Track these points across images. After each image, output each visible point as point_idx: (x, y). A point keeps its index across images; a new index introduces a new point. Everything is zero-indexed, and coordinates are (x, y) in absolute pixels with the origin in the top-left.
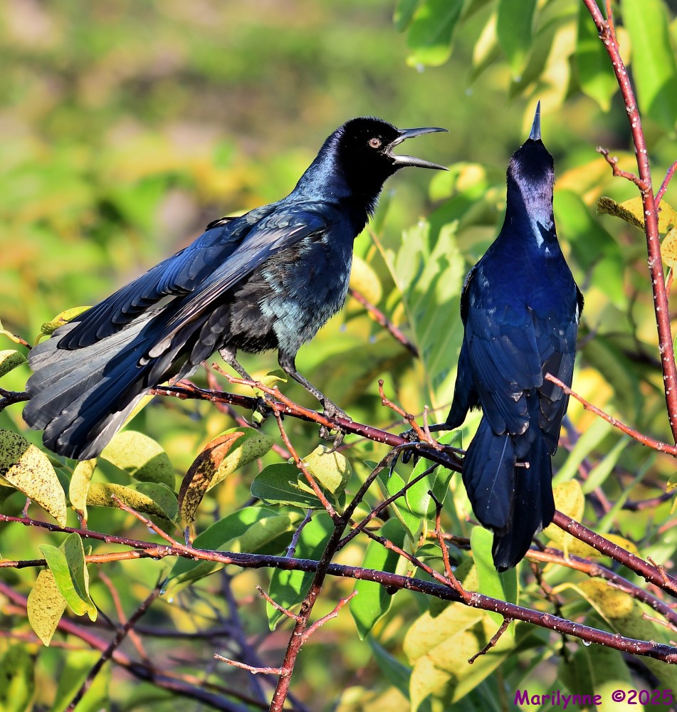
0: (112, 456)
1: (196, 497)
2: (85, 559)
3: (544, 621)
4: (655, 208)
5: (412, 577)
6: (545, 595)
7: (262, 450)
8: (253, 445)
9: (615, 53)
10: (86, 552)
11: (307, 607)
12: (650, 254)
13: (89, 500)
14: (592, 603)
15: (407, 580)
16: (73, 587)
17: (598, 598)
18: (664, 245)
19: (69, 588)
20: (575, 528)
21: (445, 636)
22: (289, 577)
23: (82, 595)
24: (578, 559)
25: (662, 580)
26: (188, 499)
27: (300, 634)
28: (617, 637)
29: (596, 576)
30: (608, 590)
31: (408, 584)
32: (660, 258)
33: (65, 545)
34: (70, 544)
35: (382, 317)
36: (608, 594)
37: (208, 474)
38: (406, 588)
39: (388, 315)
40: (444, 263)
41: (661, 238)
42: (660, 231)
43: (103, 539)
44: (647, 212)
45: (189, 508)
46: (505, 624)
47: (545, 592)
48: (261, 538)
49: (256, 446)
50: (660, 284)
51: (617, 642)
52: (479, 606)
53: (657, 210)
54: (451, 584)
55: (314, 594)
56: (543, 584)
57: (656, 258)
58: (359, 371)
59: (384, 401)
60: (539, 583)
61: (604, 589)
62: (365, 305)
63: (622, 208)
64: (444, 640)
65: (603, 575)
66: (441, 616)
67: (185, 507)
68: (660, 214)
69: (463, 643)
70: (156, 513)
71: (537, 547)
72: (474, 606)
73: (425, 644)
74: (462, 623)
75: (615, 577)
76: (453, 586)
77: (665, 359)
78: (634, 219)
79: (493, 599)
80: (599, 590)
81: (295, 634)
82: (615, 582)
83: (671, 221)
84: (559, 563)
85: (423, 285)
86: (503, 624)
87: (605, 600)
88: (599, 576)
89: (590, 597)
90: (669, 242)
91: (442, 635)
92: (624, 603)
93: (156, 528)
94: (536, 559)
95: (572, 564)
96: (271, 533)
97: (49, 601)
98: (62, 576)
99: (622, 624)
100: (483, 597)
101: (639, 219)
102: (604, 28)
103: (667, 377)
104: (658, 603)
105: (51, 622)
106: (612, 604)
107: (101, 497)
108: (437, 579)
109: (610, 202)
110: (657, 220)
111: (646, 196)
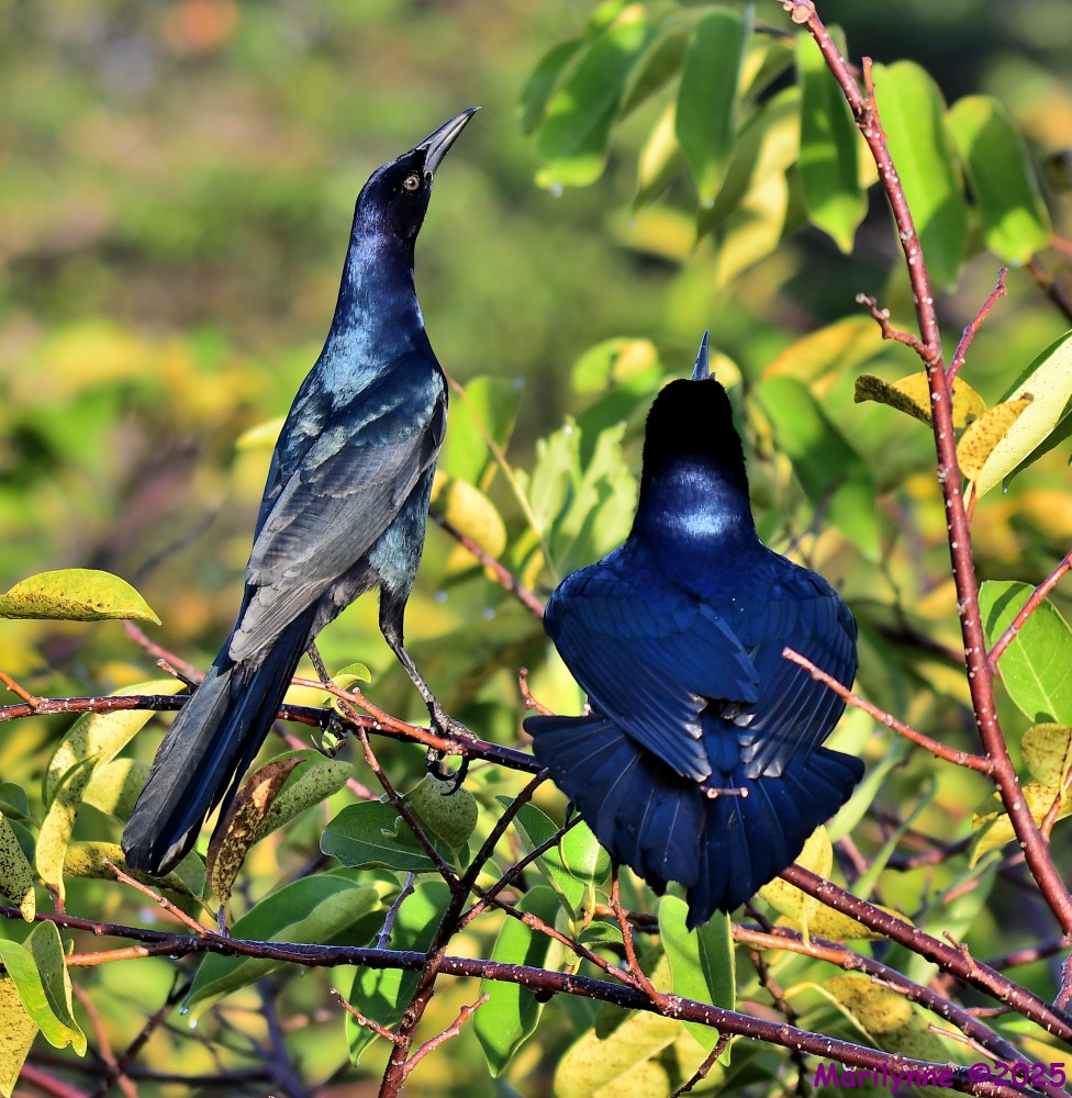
0: (100, 798)
1: (234, 860)
2: (66, 961)
3: (783, 1037)
4: (946, 389)
5: (574, 974)
6: (772, 1001)
7: (333, 784)
8: (320, 777)
9: (881, 149)
10: (66, 949)
11: (411, 1021)
12: (941, 460)
13: (66, 869)
14: (846, 1011)
15: (568, 979)
16: (46, 1004)
17: (855, 1004)
18: (962, 446)
19: (42, 1007)
20: (828, 892)
21: (618, 1068)
22: (379, 980)
23: (61, 1016)
24: (823, 944)
25: (965, 968)
26: (221, 862)
27: (401, 1063)
28: (896, 1058)
29: (852, 969)
30: (870, 991)
31: (569, 985)
32: (956, 466)
33: (33, 940)
34: (40, 938)
35: (507, 576)
36: (870, 996)
37: (252, 823)
38: (566, 991)
39: (517, 573)
40: (604, 489)
41: (957, 436)
42: (955, 426)
43: (91, 929)
44: (935, 396)
45: (223, 877)
46: (721, 1043)
47: (773, 995)
48: (334, 923)
49: (324, 778)
50: (957, 506)
51: (897, 1066)
52: (681, 1017)
53: (949, 393)
54: (636, 983)
55: (421, 1000)
56: (769, 984)
57: (951, 466)
58: (464, 665)
59: (528, 702)
60: (763, 983)
61: (864, 989)
62: (481, 557)
63: (894, 391)
64: (616, 1075)
65: (864, 968)
66: (613, 1036)
67: (217, 876)
68: (954, 399)
69: (645, 1079)
70: (172, 887)
71: (760, 927)
72: (673, 1017)
73: (587, 1081)
74: (644, 1046)
75: (883, 970)
76: (639, 986)
77: (967, 622)
78: (914, 406)
79: (702, 1005)
80: (856, 991)
81: (394, 1062)
82: (882, 977)
83: (970, 408)
84: (796, 951)
85: (573, 524)
86: (719, 1043)
87: (866, 1006)
88: (858, 969)
89: (842, 1003)
90: (969, 441)
91: (614, 1066)
92: (897, 1010)
93: (174, 908)
94: (759, 945)
95: (815, 951)
96: (349, 914)
97: (10, 1028)
98: (30, 988)
99: (892, 1043)
100: (686, 1003)
101: (922, 408)
102: (864, 111)
103: (971, 650)
104: (950, 1009)
105: (13, 1060)
106: (878, 1012)
107: (86, 863)
108: (614, 975)
109: (876, 381)
110: (950, 407)
111: (933, 370)
